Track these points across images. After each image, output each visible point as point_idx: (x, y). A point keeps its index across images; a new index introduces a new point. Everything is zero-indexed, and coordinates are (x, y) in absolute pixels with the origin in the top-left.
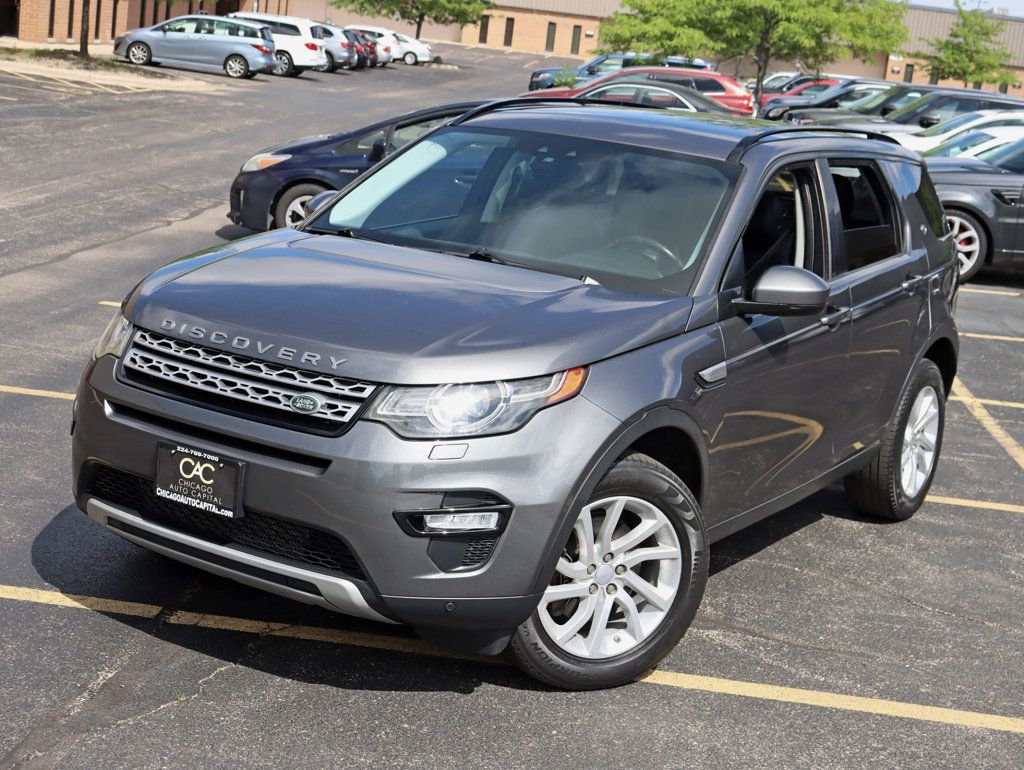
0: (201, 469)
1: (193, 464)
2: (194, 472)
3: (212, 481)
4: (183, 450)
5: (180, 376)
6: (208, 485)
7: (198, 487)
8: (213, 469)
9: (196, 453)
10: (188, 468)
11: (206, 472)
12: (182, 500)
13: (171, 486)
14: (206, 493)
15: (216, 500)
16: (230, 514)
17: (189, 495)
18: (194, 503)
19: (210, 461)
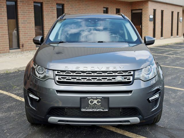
0: (96, 101)
1: (93, 100)
2: (94, 102)
3: (100, 103)
4: (89, 98)
5: (78, 80)
6: (99, 105)
7: (96, 106)
8: (100, 100)
9: (94, 98)
10: (92, 102)
11: (98, 102)
12: (91, 110)
13: (87, 108)
14: (99, 107)
15: (102, 108)
16: (107, 110)
17: (93, 108)
18: (95, 110)
19: (99, 99)
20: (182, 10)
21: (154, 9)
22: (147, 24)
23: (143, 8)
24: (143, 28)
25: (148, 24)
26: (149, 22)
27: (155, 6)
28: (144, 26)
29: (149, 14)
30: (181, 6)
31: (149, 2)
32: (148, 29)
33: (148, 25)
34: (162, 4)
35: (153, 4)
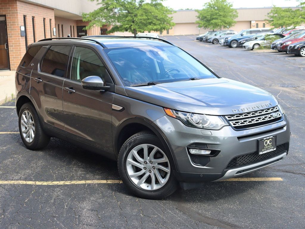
7: (269, 146)
8: (271, 140)
10: (266, 143)
11: (270, 142)
13: (263, 150)
16: (275, 149)
17: (267, 150)
19: (270, 138)
20: (54, 16)
21: (24, 15)
22: (17, 41)
23: (7, 13)
24: (10, 49)
25: (20, 41)
26: (20, 37)
27: (25, 9)
28: (13, 46)
29: (19, 23)
30: (52, 9)
31: (18, 2)
32: (20, 50)
33: (19, 43)
34: (32, 6)
35: (22, 7)
